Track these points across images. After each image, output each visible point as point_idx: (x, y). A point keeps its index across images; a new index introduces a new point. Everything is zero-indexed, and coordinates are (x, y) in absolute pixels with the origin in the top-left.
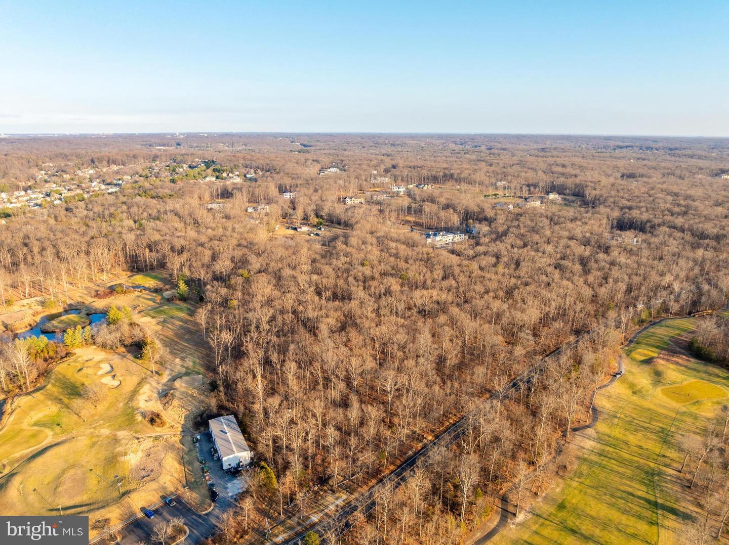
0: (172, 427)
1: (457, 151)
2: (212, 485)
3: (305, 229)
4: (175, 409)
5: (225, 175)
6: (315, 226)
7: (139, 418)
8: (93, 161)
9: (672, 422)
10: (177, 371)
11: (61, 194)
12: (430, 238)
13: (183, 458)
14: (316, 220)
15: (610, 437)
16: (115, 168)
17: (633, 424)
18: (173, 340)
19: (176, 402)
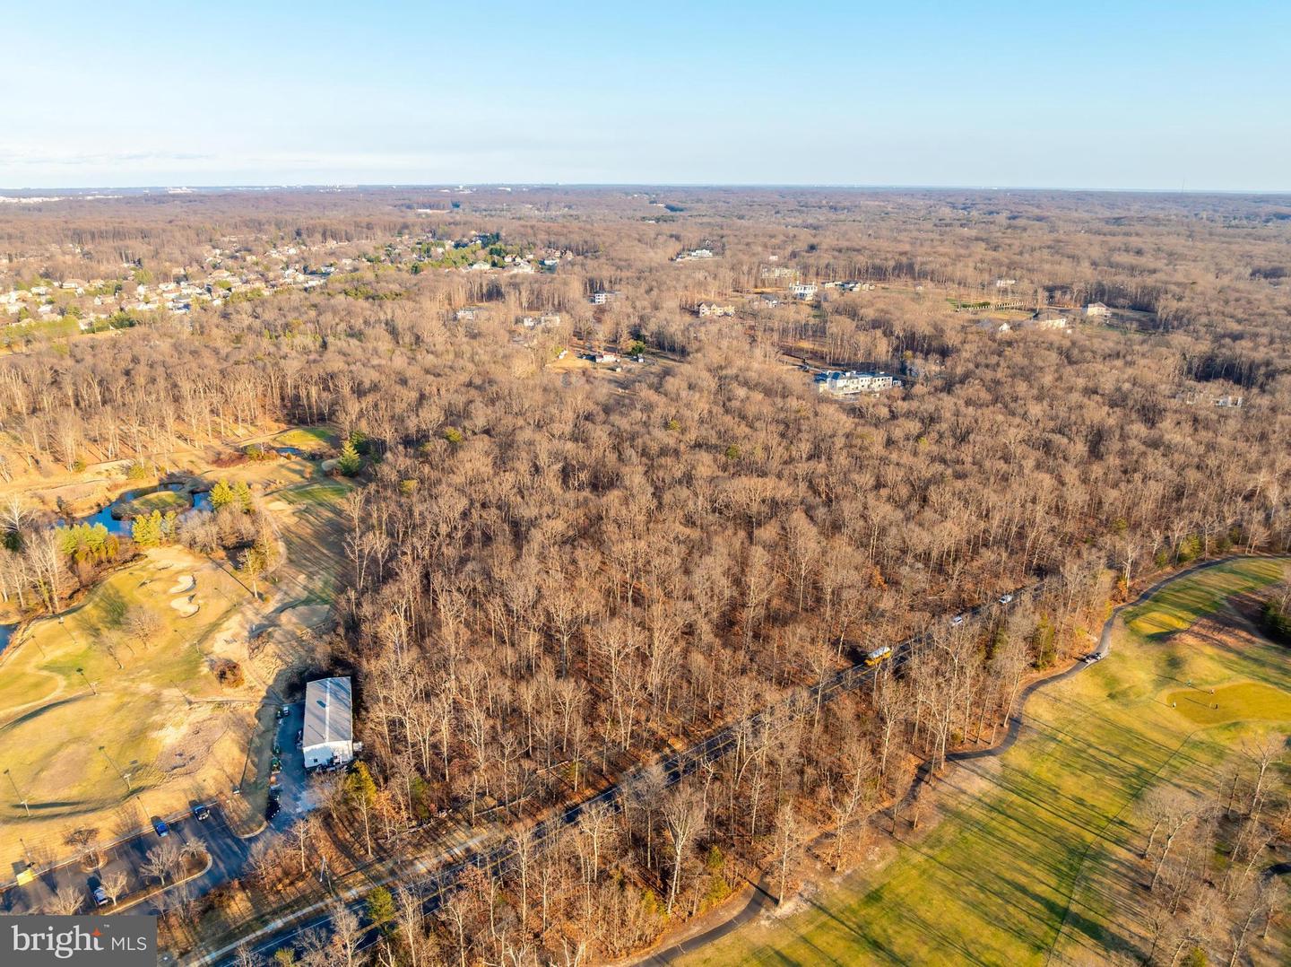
0: (251, 688)
1: (948, 221)
2: (277, 792)
3: (609, 358)
4: (266, 658)
5: (508, 259)
6: (629, 354)
7: (205, 670)
8: (299, 234)
9: (1166, 759)
10: (293, 595)
11: (229, 289)
12: (825, 381)
13: (250, 742)
14: (632, 343)
15: (1026, 776)
16: (332, 244)
17: (1083, 755)
18: (308, 543)
19: (270, 648)
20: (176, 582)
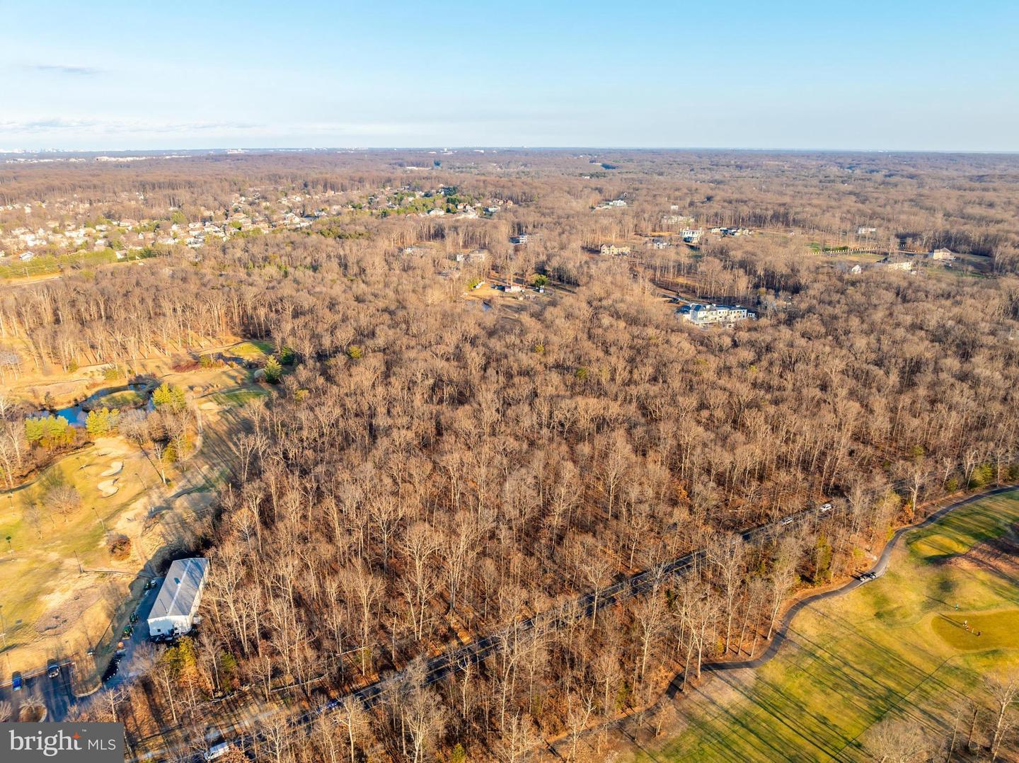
0: (134, 561)
1: (832, 178)
2: (119, 656)
3: (516, 289)
4: (153, 537)
5: (460, 207)
6: (533, 286)
7: (103, 543)
8: (306, 185)
10: (194, 482)
11: (240, 229)
12: (688, 312)
13: (118, 609)
14: (536, 277)
15: (777, 690)
16: (330, 193)
17: (837, 673)
18: (221, 438)
19: (159, 528)
20: (109, 467)
